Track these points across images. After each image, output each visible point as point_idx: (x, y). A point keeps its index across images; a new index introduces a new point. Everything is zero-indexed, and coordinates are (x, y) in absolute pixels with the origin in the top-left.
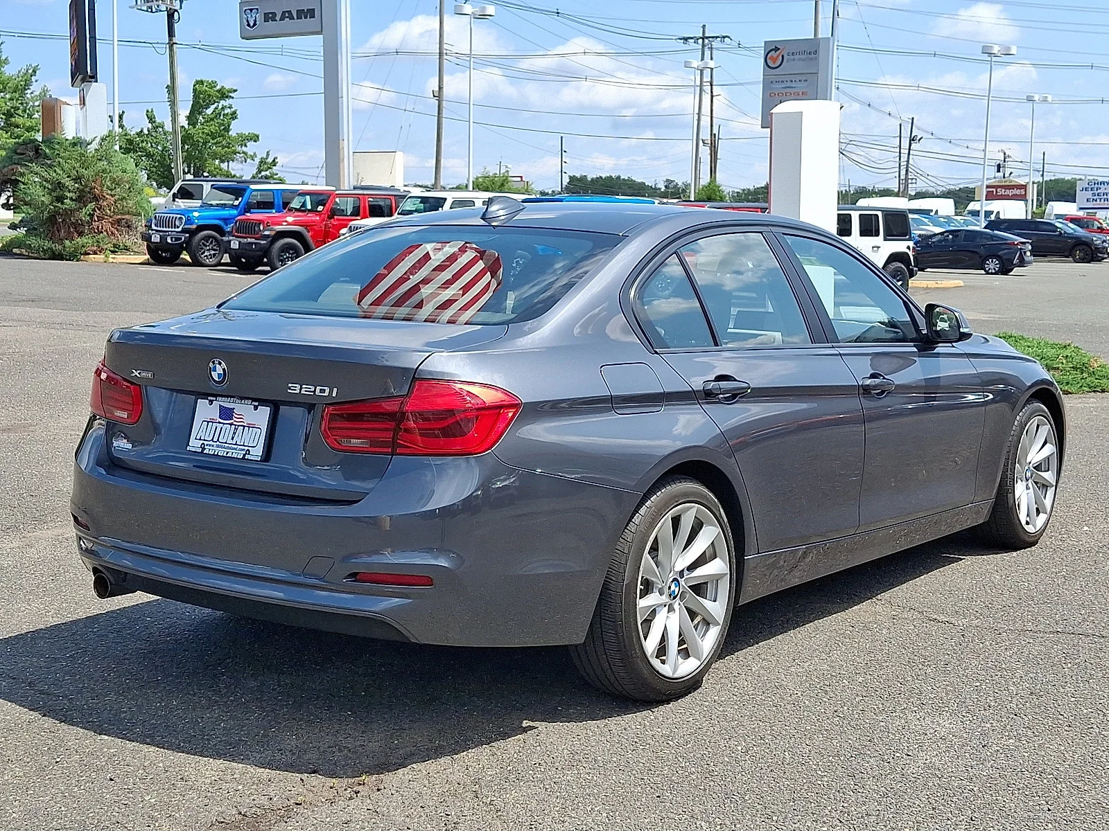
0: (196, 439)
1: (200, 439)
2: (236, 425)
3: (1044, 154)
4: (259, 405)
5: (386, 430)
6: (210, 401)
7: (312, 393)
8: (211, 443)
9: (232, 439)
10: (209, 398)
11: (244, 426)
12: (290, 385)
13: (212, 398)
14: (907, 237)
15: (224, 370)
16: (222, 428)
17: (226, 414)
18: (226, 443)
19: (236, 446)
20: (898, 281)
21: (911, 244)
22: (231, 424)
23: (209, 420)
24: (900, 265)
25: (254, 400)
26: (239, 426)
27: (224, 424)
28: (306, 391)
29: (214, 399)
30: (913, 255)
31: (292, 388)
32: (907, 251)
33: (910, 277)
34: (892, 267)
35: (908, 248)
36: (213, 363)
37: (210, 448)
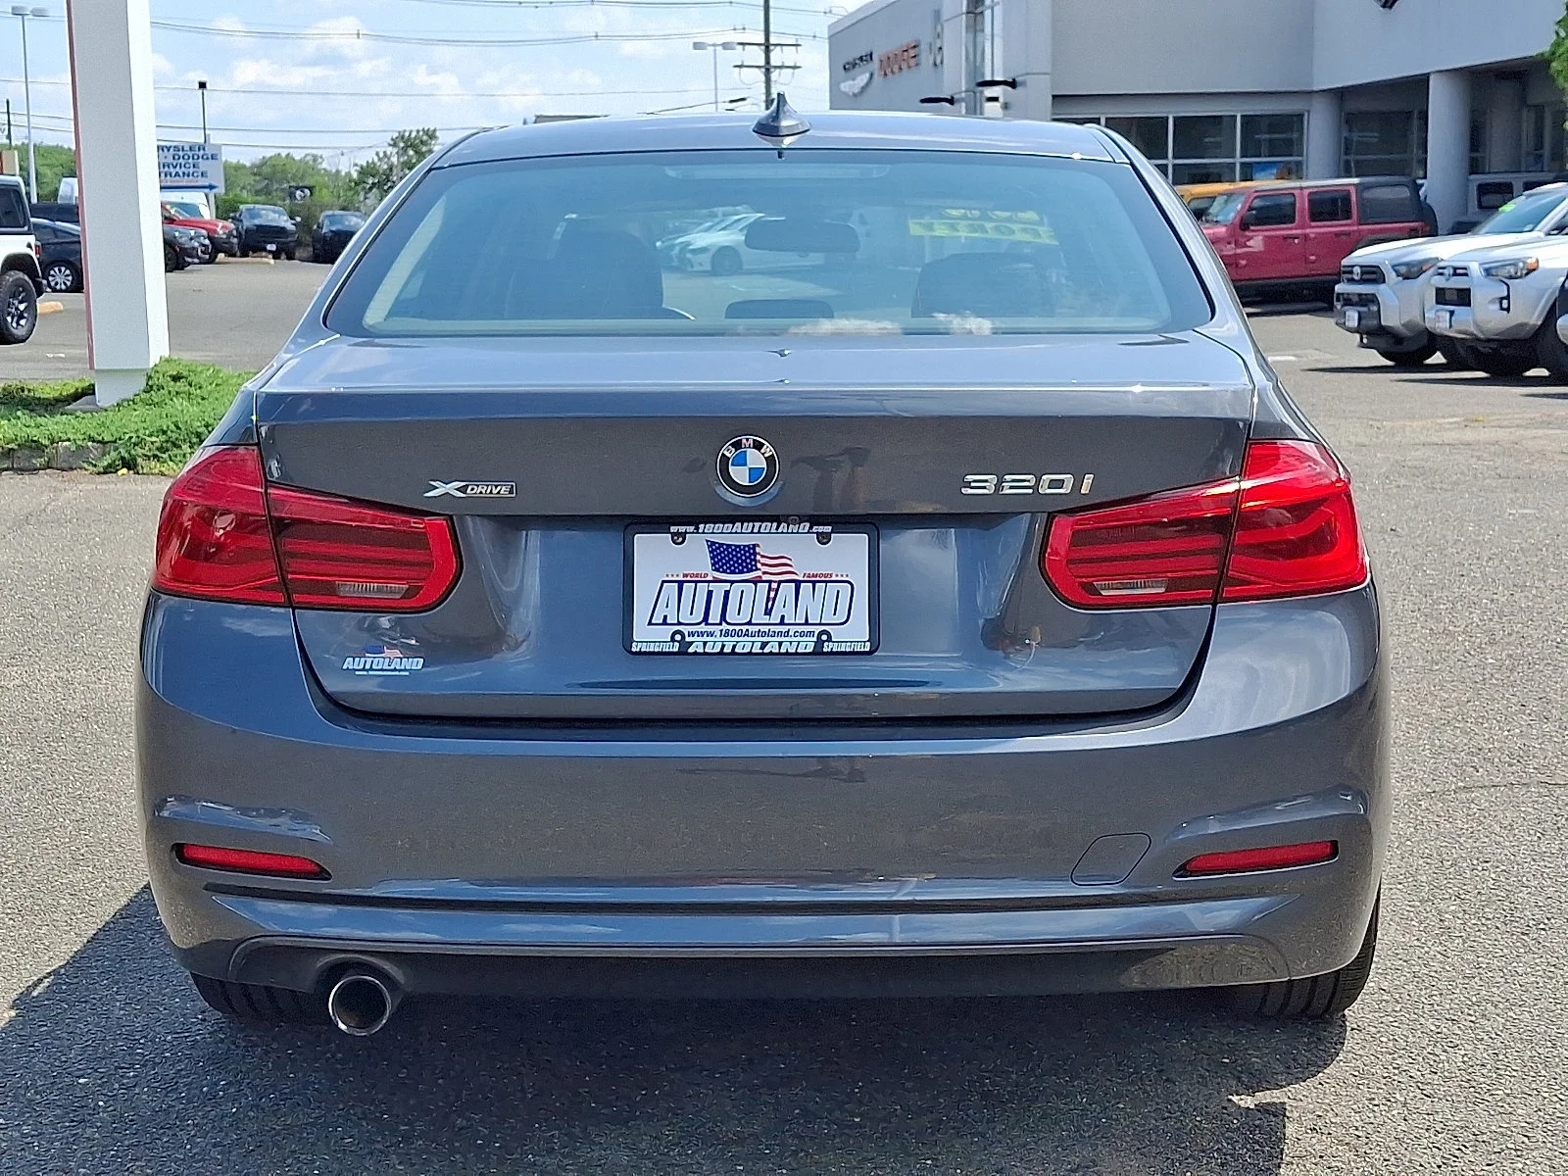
0: (650, 624)
1: (665, 623)
2: (770, 582)
3: (8, 102)
4: (832, 532)
5: (1204, 552)
6: (673, 534)
7: (1030, 491)
8: (703, 628)
9: (768, 612)
10: (673, 529)
11: (798, 583)
12: (970, 478)
13: (682, 529)
14: (26, 228)
15: (770, 460)
16: (727, 593)
17: (733, 560)
18: (749, 623)
19: (784, 629)
20: (21, 302)
21: (32, 239)
22: (755, 581)
23: (681, 578)
24: (21, 275)
25: (815, 520)
26: (780, 582)
27: (732, 582)
28: (1011, 487)
29: (691, 529)
30: (38, 259)
31: (973, 484)
32: (28, 251)
33: (39, 296)
34: (11, 280)
35: (29, 246)
36: (737, 445)
37: (705, 639)
